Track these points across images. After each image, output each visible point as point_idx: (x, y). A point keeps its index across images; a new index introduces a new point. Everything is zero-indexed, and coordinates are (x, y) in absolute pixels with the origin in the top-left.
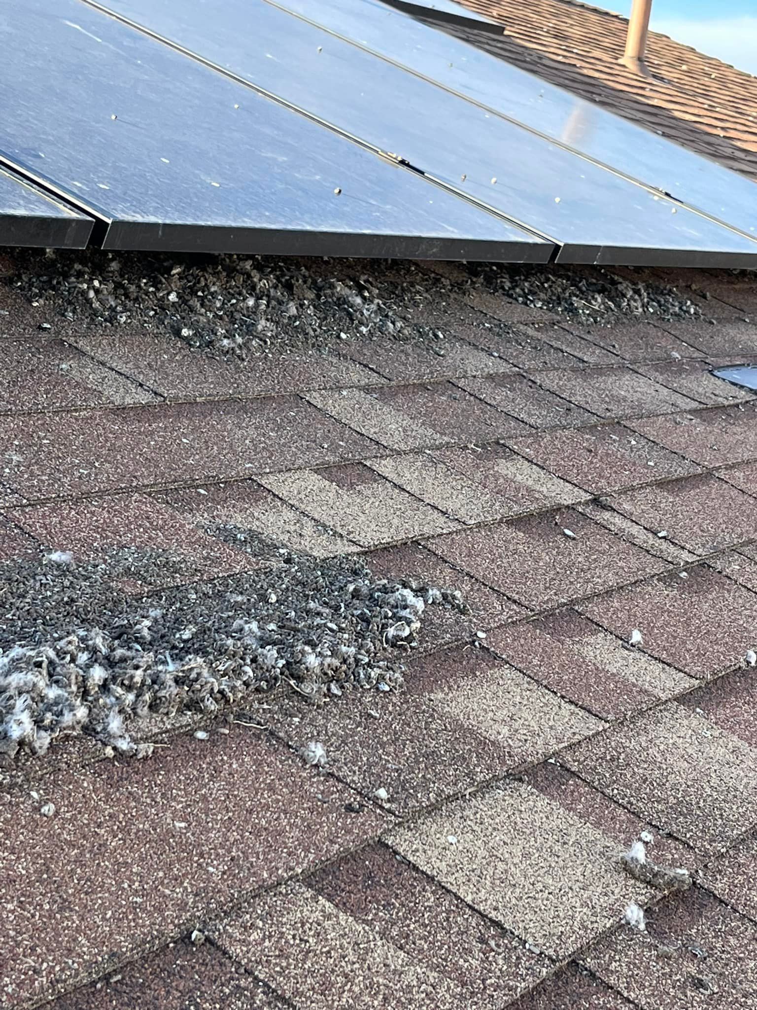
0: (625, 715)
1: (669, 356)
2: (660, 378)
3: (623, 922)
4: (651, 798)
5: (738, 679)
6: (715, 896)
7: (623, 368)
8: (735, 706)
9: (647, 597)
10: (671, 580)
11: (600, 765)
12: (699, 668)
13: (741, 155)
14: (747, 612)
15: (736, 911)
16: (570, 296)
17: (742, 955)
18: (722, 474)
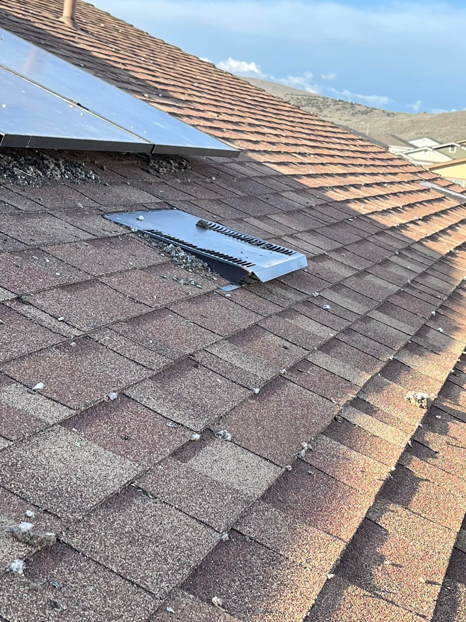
0: (24, 436)
1: (76, 206)
2: (69, 220)
3: (8, 570)
4: (37, 488)
5: (102, 409)
6: (72, 547)
7: (44, 213)
8: (98, 425)
9: (47, 359)
10: (65, 347)
11: (4, 469)
12: (76, 403)
13: (134, 81)
14: (112, 366)
15: (84, 555)
16: (13, 167)
17: (86, 584)
18: (104, 280)
